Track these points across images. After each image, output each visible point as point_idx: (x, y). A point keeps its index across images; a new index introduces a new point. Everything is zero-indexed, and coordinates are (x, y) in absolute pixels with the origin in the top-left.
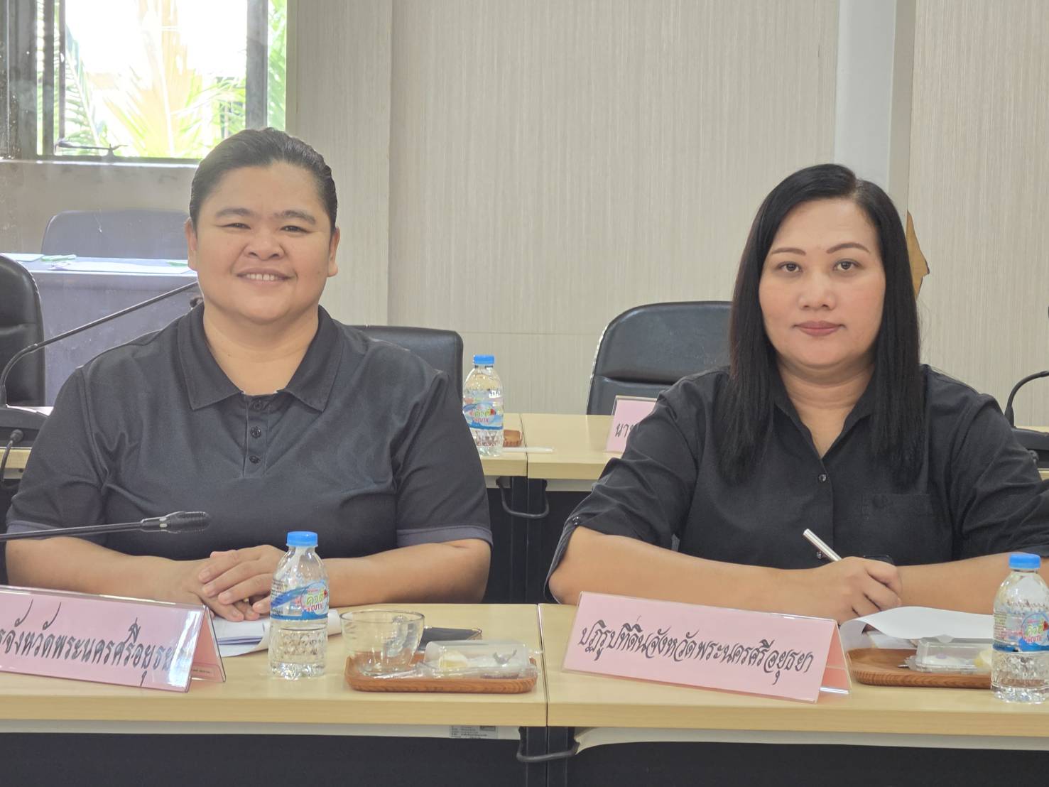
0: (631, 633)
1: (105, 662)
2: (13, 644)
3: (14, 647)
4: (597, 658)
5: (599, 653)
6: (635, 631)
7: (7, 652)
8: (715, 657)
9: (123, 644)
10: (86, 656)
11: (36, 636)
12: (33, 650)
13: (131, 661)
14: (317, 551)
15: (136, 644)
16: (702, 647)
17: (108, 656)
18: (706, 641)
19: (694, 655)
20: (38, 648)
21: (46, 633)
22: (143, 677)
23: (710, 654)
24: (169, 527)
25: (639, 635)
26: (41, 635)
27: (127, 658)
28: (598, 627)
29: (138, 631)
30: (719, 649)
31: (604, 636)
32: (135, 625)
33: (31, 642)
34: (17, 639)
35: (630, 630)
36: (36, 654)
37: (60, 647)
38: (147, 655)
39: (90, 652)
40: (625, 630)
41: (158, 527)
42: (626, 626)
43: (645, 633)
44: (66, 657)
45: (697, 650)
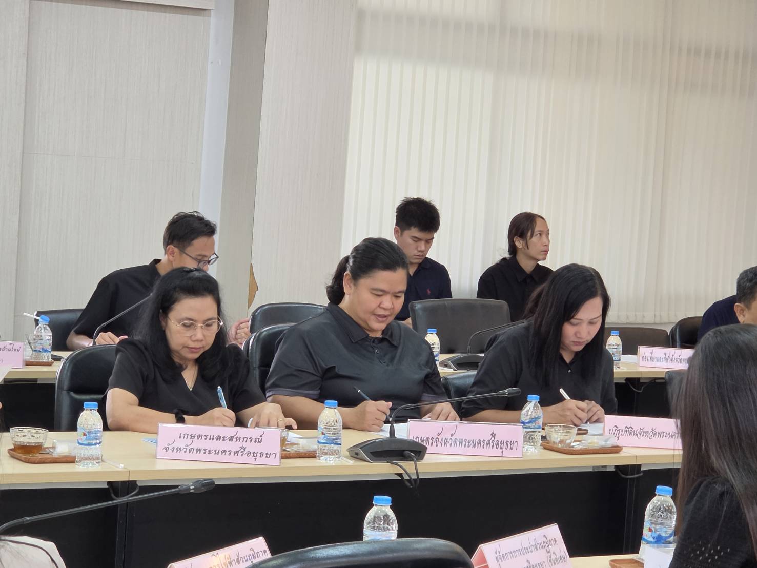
0: (630, 430)
1: (483, 448)
2: (439, 443)
3: (439, 444)
4: (618, 440)
5: (618, 437)
6: (630, 429)
7: (437, 446)
8: (666, 437)
9: (489, 441)
10: (474, 446)
11: (449, 439)
12: (449, 445)
13: (495, 447)
14: (539, 402)
15: (496, 440)
16: (659, 433)
17: (484, 445)
18: (660, 431)
19: (657, 436)
20: (451, 444)
21: (453, 438)
22: (502, 453)
23: (663, 436)
24: (509, 394)
25: (633, 430)
26: (451, 439)
27: (493, 446)
28: (615, 428)
29: (495, 435)
30: (666, 434)
31: (618, 431)
32: (493, 433)
33: (447, 441)
34: (440, 440)
35: (628, 428)
36: (451, 446)
37: (461, 443)
38: (501, 444)
39: (475, 444)
40: (627, 429)
41: (505, 394)
42: (626, 427)
43: (635, 429)
44: (465, 447)
45: (657, 435)
